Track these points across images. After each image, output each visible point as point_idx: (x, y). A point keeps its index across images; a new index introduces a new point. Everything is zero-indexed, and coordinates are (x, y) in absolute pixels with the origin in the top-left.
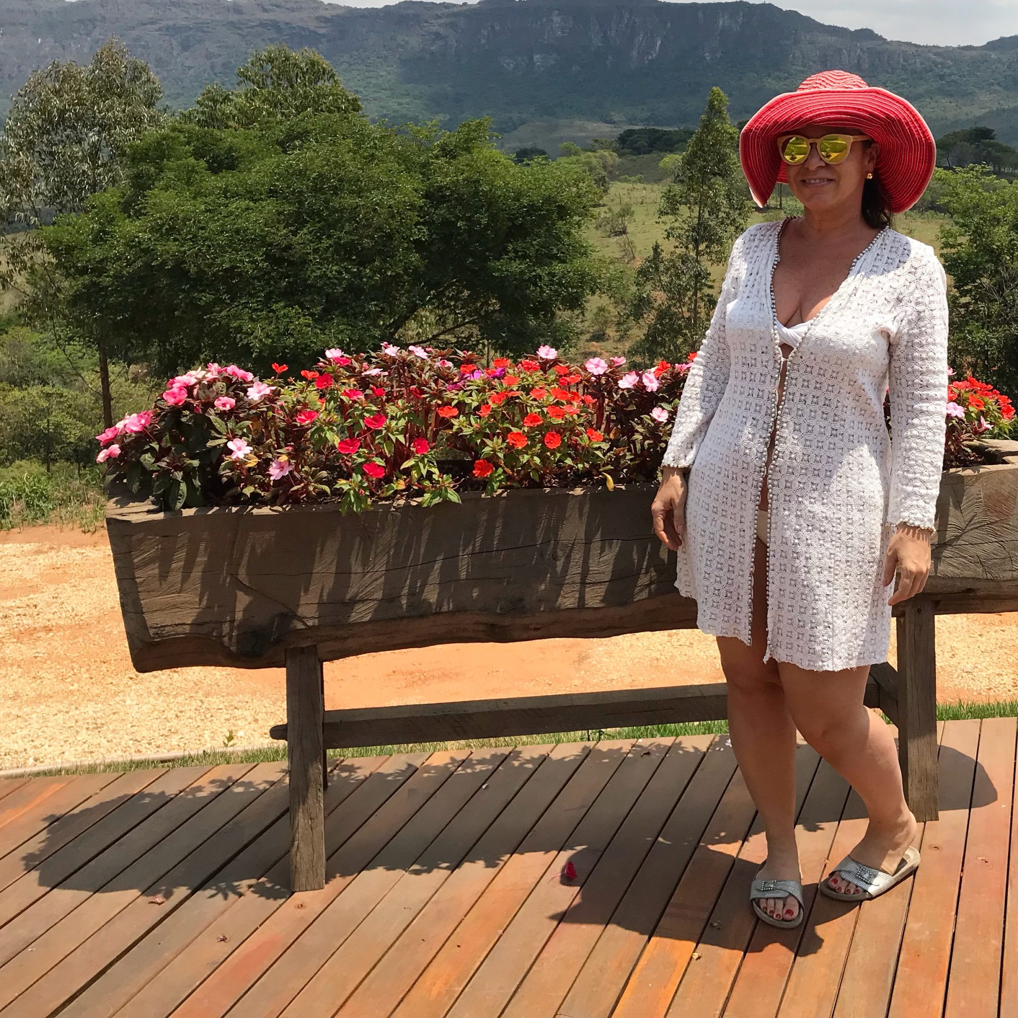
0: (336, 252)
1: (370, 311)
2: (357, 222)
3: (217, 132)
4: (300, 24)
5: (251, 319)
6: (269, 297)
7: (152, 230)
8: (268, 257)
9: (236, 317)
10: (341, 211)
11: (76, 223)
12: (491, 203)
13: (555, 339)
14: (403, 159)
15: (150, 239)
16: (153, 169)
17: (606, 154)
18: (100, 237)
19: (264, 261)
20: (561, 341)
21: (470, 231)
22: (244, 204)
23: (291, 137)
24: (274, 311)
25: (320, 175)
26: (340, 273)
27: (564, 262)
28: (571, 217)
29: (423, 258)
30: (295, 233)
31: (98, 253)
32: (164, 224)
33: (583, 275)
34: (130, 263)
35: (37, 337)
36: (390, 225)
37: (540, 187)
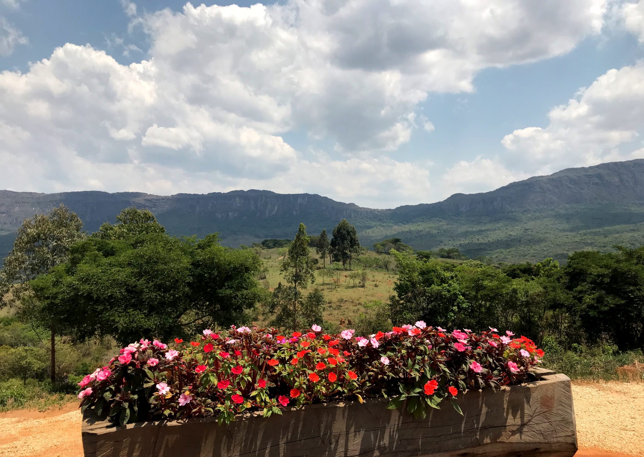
0: (155, 288)
1: (168, 311)
2: (164, 275)
3: (107, 241)
4: (138, 202)
5: (119, 316)
6: (126, 307)
7: (79, 280)
8: (127, 290)
9: (112, 315)
10: (157, 271)
11: (46, 278)
12: (218, 266)
13: (243, 320)
14: (183, 250)
15: (78, 284)
16: (80, 256)
17: (257, 248)
18: (56, 284)
19: (125, 292)
20: (246, 321)
21: (209, 278)
22: (117, 269)
23: (137, 243)
24: (128, 313)
25: (150, 257)
26: (156, 296)
27: (247, 289)
28: (250, 271)
29: (190, 289)
30: (138, 280)
31: (55, 290)
32: (84, 278)
33: (255, 294)
34: (68, 294)
35: (24, 326)
36: (177, 276)
37: (238, 260)
